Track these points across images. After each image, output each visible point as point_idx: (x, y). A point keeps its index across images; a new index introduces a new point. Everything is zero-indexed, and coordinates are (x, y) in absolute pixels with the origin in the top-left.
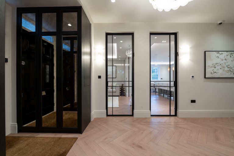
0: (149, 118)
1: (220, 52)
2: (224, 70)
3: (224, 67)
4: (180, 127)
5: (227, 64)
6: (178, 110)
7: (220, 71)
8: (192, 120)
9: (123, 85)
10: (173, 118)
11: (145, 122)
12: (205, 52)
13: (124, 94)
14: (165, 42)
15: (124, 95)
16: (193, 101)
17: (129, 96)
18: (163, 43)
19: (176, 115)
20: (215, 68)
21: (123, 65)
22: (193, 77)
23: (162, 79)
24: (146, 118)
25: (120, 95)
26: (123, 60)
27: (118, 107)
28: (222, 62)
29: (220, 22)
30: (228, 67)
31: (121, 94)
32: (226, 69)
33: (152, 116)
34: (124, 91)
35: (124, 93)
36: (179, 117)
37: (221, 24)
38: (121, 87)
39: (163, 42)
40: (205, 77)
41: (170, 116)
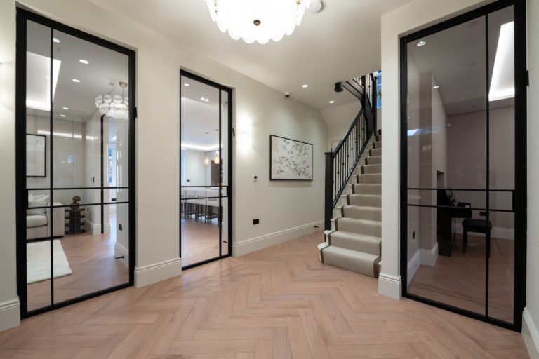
0: (179, 277)
1: (287, 140)
2: (290, 169)
3: (290, 164)
4: (243, 275)
5: (293, 159)
6: (233, 242)
7: (286, 170)
8: (257, 256)
9: (76, 199)
10: (226, 261)
11: (171, 291)
12: (271, 136)
13: (82, 227)
14: (207, 100)
15: (84, 232)
16: (256, 222)
17: (102, 232)
18: (204, 102)
19: (230, 254)
20: (282, 163)
21: (80, 136)
22: (256, 177)
23: (188, 181)
24: (171, 280)
25: (67, 233)
26: (80, 120)
27: (69, 271)
28: (289, 156)
29: (287, 94)
30: (294, 165)
31: (68, 229)
32: (293, 167)
33: (184, 269)
34: (83, 217)
35: (83, 224)
36: (237, 256)
37: (288, 96)
38: (69, 208)
39: (203, 99)
40: (271, 179)
41: (221, 257)
